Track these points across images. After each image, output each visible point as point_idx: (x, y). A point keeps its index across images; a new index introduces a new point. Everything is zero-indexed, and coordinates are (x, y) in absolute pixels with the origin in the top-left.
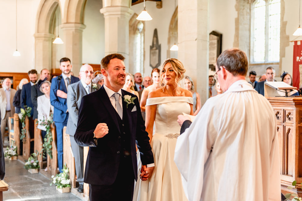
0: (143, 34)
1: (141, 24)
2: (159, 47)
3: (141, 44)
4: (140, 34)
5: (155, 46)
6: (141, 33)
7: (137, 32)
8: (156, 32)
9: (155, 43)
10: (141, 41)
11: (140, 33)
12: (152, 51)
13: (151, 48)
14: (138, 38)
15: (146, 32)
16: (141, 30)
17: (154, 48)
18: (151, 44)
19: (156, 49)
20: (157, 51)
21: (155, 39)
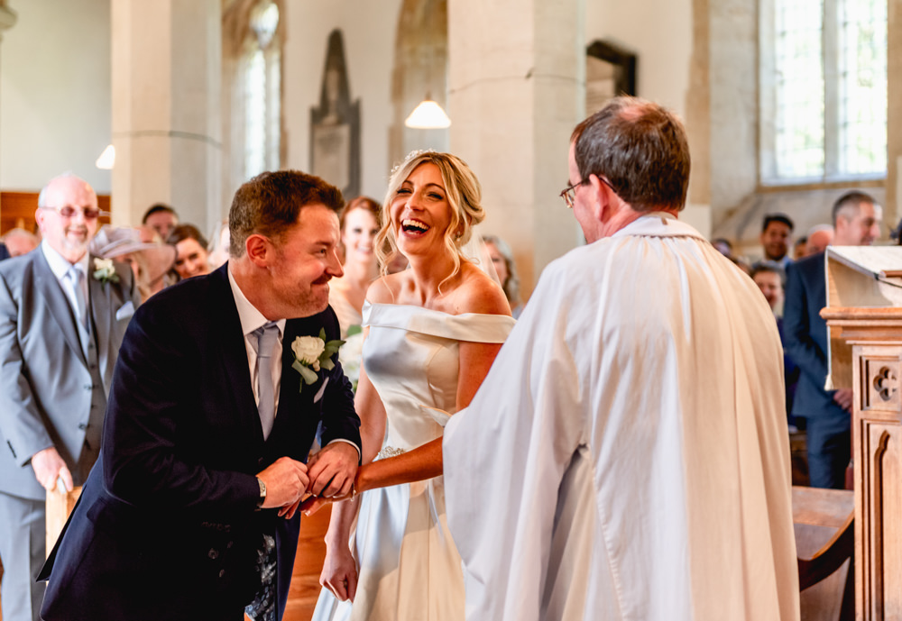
0: (275, 56)
1: (265, 8)
2: (351, 115)
3: (267, 100)
4: (265, 57)
5: (332, 107)
6: (266, 49)
7: (249, 43)
8: (336, 44)
9: (333, 96)
10: (267, 86)
11: (260, 48)
12: (320, 133)
13: (317, 116)
14: (257, 73)
15: (291, 47)
16: (266, 38)
17: (331, 119)
18: (314, 100)
19: (340, 122)
20: (344, 131)
21: (334, 77)
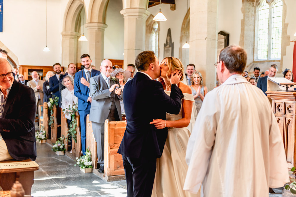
0: (158, 33)
1: (156, 24)
2: (172, 45)
3: (156, 42)
4: (156, 34)
5: (168, 44)
6: (156, 32)
7: (153, 31)
8: (169, 31)
9: (168, 41)
10: (156, 39)
11: (155, 32)
12: (166, 49)
13: (165, 45)
14: (154, 37)
15: (160, 32)
16: (156, 30)
17: (168, 46)
18: (165, 43)
19: (170, 47)
20: (171, 48)
21: (169, 37)
